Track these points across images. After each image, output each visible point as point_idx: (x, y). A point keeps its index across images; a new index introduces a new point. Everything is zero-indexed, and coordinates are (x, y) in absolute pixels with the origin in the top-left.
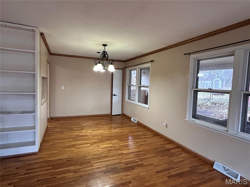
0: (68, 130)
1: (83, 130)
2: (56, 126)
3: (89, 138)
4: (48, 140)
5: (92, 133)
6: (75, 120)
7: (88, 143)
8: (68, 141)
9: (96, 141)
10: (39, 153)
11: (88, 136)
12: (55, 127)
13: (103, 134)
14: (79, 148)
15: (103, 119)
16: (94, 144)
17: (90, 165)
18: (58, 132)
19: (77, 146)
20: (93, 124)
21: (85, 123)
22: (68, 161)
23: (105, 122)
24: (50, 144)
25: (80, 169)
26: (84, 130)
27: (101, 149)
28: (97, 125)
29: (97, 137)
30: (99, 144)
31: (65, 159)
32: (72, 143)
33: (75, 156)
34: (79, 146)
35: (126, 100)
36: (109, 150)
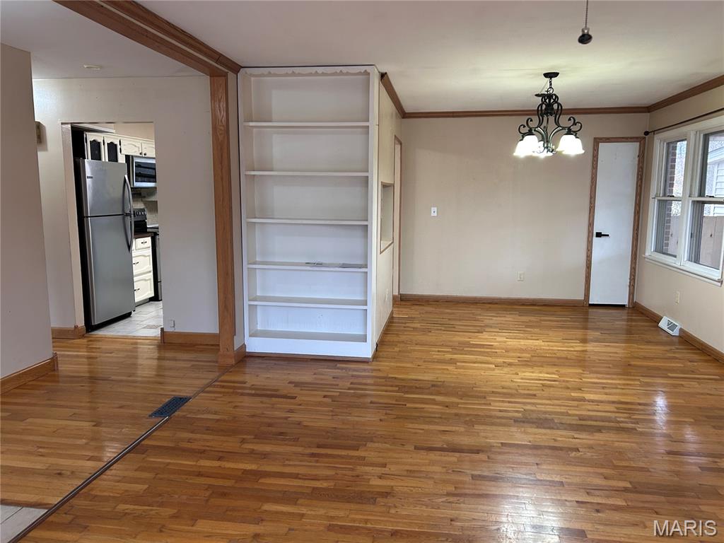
0: (443, 328)
1: (482, 333)
2: (413, 316)
3: (496, 352)
4: (393, 342)
5: (508, 343)
6: (466, 307)
7: (491, 363)
8: (439, 351)
9: (516, 361)
10: (373, 361)
11: (495, 349)
12: (412, 319)
13: (541, 349)
14: (463, 367)
15: (553, 315)
16: (506, 367)
17: (483, 402)
18: (417, 328)
19: (458, 364)
20: (516, 323)
21: (494, 318)
22: (433, 386)
23: (557, 321)
24: (397, 349)
25: (458, 403)
26: (484, 333)
27: (522, 379)
28: (527, 327)
29: (519, 355)
30: (518, 369)
31: (428, 381)
32: (449, 356)
33: (451, 380)
34: (463, 364)
35: (647, 254)
36: (543, 385)
